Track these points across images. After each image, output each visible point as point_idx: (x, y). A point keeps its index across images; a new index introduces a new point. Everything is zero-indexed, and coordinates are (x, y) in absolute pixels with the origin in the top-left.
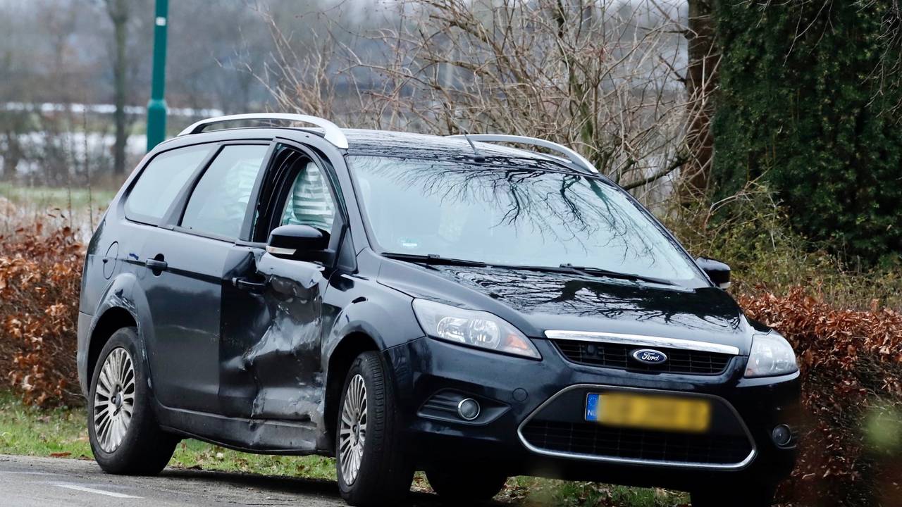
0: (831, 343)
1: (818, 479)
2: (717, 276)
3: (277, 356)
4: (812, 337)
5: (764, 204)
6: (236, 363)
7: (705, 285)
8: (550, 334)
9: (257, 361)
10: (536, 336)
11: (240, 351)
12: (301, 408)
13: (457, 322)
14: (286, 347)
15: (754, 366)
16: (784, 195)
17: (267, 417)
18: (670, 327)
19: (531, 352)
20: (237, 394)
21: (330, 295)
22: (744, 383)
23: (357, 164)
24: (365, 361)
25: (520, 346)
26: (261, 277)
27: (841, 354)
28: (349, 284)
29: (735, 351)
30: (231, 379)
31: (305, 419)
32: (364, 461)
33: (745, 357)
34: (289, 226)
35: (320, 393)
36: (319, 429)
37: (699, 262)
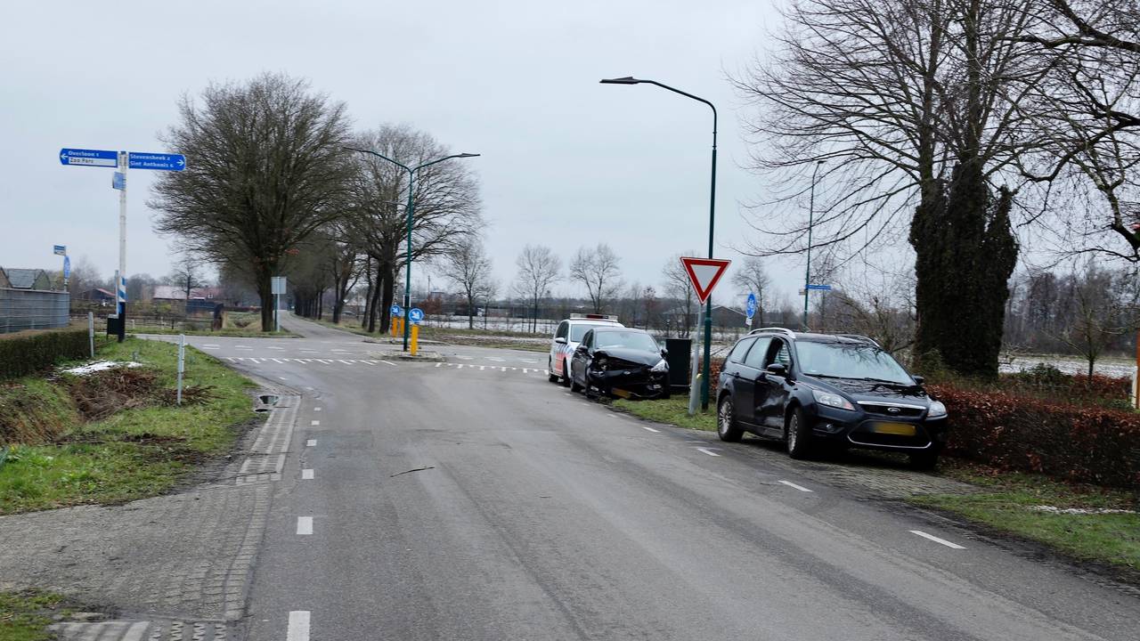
0: (957, 403)
1: (953, 448)
2: (919, 381)
3: (771, 406)
4: (951, 401)
5: (936, 355)
6: (759, 408)
7: (915, 384)
8: (859, 402)
9: (765, 408)
10: (853, 403)
11: (760, 404)
12: (778, 424)
13: (828, 398)
14: (774, 404)
15: (931, 413)
16: (943, 353)
17: (768, 426)
18: (905, 400)
19: (852, 408)
20: (759, 419)
21: (787, 387)
22: (928, 419)
23: (798, 344)
24: (797, 410)
25: (849, 406)
26: (767, 380)
27: (961, 407)
28: (794, 384)
29: (924, 408)
30: (757, 413)
31: (779, 428)
32: (796, 443)
33: (928, 410)
34: (777, 365)
35: (783, 419)
36: (782, 431)
37: (913, 377)
